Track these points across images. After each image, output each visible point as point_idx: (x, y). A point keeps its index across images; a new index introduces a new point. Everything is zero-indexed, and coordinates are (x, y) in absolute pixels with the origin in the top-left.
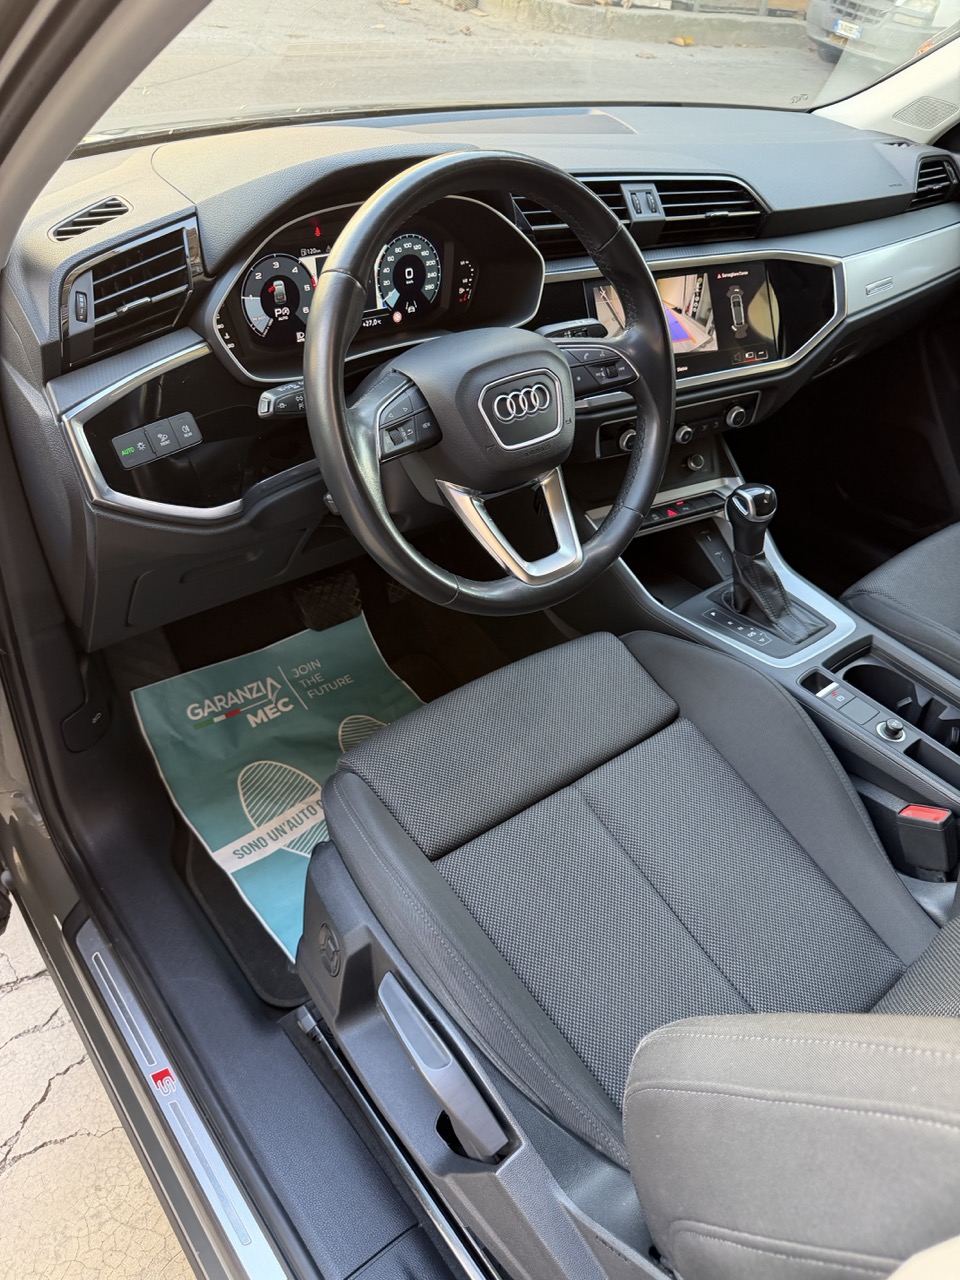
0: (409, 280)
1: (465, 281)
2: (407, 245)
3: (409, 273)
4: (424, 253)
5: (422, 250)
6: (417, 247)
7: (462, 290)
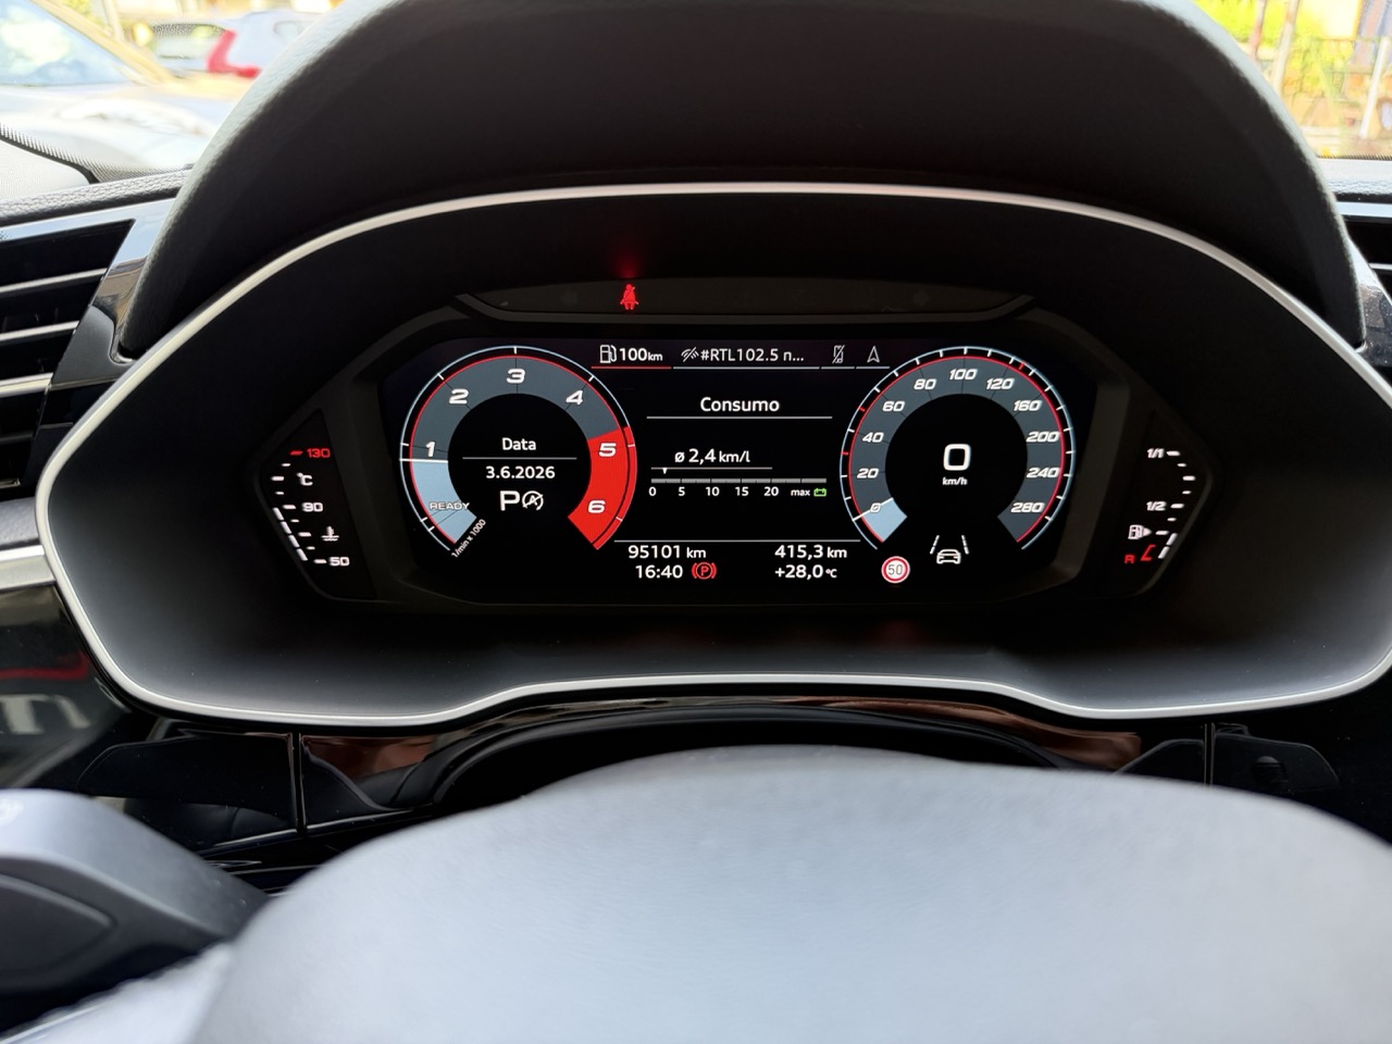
0: (955, 475)
1: (1159, 506)
2: (963, 374)
3: (957, 457)
4: (1021, 406)
5: (1017, 393)
6: (999, 384)
7: (1138, 532)
